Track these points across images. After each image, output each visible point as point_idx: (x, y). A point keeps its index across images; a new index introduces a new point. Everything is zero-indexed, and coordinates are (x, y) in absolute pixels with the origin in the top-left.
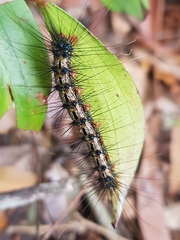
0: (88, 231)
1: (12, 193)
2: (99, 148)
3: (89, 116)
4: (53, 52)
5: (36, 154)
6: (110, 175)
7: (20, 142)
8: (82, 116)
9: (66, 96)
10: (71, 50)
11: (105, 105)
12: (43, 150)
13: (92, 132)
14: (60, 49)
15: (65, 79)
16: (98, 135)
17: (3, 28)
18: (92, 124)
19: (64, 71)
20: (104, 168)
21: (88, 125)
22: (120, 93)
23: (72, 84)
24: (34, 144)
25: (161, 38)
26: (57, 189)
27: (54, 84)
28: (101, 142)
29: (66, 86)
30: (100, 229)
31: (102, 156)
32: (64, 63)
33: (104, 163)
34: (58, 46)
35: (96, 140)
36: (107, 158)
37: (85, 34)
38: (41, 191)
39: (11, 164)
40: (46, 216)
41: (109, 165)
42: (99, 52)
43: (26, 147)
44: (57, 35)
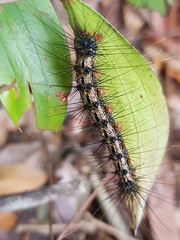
0: (98, 230)
1: (24, 194)
2: (120, 151)
3: (110, 118)
4: (77, 50)
5: (47, 152)
6: (130, 179)
7: (30, 139)
8: (104, 118)
9: (87, 96)
10: (95, 48)
11: (128, 107)
12: (53, 147)
13: (113, 135)
14: (84, 47)
15: (88, 79)
16: (119, 137)
17: (24, 22)
18: (114, 127)
19: (87, 71)
20: (125, 172)
21: (110, 128)
22: (144, 94)
23: (95, 84)
24: (44, 142)
25: (175, 35)
26: (69, 190)
27: (75, 83)
28: (122, 146)
29: (89, 87)
30: (110, 229)
31: (123, 160)
32: (88, 62)
33: (126, 167)
34: (82, 44)
35: (117, 143)
36: (128, 162)
37: (110, 32)
38: (54, 192)
39: (22, 161)
40: (56, 215)
41: (130, 169)
42: (124, 51)
43: (36, 145)
44: (82, 32)
